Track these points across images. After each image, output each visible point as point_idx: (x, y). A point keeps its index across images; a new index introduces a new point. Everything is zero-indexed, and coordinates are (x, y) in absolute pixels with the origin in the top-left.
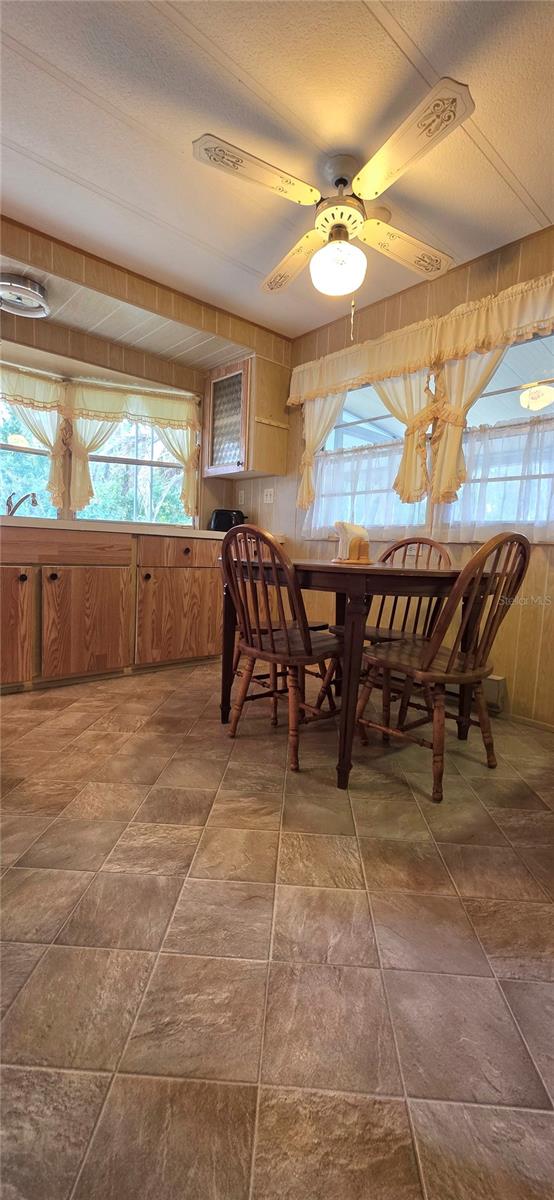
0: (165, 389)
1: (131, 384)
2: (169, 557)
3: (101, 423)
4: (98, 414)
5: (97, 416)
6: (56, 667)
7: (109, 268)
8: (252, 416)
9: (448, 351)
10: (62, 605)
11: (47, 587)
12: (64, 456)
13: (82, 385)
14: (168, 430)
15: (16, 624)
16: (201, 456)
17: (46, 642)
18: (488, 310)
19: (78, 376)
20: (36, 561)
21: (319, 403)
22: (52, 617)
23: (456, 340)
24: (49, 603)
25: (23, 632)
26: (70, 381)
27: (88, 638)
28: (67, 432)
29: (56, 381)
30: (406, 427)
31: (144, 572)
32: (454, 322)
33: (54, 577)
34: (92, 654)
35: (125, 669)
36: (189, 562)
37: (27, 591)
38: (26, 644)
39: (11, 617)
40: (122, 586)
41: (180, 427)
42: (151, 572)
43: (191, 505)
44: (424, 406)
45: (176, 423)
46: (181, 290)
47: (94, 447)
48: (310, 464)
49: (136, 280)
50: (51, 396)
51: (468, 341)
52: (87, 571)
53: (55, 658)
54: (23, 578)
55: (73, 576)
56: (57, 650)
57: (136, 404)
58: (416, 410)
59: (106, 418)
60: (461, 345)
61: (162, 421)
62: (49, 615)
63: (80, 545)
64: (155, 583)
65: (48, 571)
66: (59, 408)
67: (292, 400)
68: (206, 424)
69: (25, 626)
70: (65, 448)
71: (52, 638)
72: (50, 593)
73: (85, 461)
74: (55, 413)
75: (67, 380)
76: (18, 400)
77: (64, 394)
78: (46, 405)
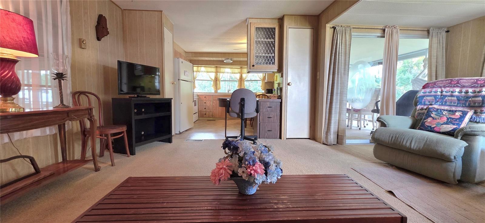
5: (246, 73)
12: (240, 81)
16: (264, 78)
28: (241, 77)
29: (239, 68)
47: (245, 79)
50: (238, 71)
73: (244, 81)
74: (239, 74)
75: (241, 68)
76: (233, 73)
77: (240, 70)
78: (237, 73)
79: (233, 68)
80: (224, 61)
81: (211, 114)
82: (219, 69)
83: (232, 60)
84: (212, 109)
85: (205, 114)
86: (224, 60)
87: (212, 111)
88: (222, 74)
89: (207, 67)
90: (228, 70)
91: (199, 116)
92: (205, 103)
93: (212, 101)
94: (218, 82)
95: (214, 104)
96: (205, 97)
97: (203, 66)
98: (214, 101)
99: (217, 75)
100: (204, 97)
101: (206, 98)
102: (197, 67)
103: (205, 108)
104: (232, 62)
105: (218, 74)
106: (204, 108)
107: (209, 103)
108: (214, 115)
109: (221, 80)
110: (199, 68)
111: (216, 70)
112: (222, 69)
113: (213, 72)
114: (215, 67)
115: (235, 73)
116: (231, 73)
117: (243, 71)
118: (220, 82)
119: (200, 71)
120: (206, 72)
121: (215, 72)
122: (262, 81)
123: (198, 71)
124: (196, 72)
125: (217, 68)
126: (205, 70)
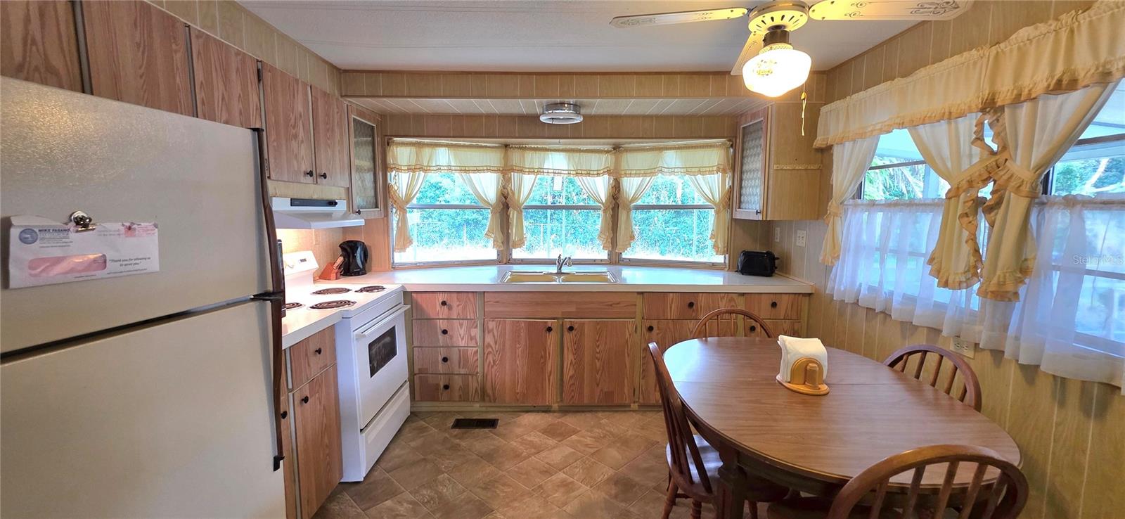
2: (673, 310)
3: (641, 178)
4: (638, 172)
5: (637, 175)
6: (573, 397)
7: (621, 76)
8: (772, 166)
9: (1005, 91)
10: (578, 349)
11: (566, 334)
12: (613, 209)
13: (627, 150)
14: (699, 177)
15: (545, 363)
16: (732, 198)
17: (566, 377)
18: (1072, 31)
19: (623, 147)
20: (560, 316)
21: (848, 145)
22: (570, 359)
23: (1017, 76)
24: (568, 348)
25: (549, 369)
26: (619, 148)
27: (598, 377)
28: (616, 192)
29: (608, 152)
30: (949, 187)
31: (648, 324)
32: (1015, 52)
33: (571, 329)
34: (602, 390)
35: (632, 405)
36: (694, 314)
37: (552, 339)
38: (551, 378)
39: (542, 357)
40: (628, 336)
41: (711, 172)
42: (654, 324)
43: (721, 244)
44: (976, 160)
45: (708, 169)
46: (687, 70)
47: (634, 199)
48: (836, 215)
49: (643, 77)
50: (603, 164)
51: (1038, 76)
52: (598, 323)
53: (573, 391)
54: (549, 329)
55: (586, 326)
56: (573, 384)
57: (671, 158)
58: (965, 165)
59: (645, 175)
60: (1026, 82)
61: (693, 170)
62: (569, 357)
63: (592, 303)
64: (658, 334)
65: (568, 323)
66: (609, 172)
67: (819, 142)
68: (735, 166)
69: (551, 364)
70: (614, 202)
71: (570, 375)
72: (569, 340)
73: (629, 211)
74: (606, 176)
75: (616, 148)
76: (578, 173)
77: (614, 160)
78: (599, 172)
79: (579, 151)
80: (543, 119)
81: (474, 384)
82: (515, 157)
83: (583, 111)
84: (479, 363)
85: (446, 387)
86: (538, 111)
87: (479, 370)
88: (533, 176)
89: (464, 146)
90: (557, 161)
91: (417, 397)
92: (445, 332)
93: (479, 323)
94: (513, 214)
95: (489, 339)
96: (444, 303)
97: (443, 141)
98: (492, 325)
99: (506, 180)
100: (438, 307)
101: (450, 308)
102: (413, 149)
103: (445, 360)
104: (579, 120)
105: (515, 176)
106: (440, 359)
107: (462, 332)
108: (489, 392)
109: (527, 204)
110: (427, 151)
111: (506, 158)
112: (529, 155)
113: (492, 168)
114: (497, 145)
115: (589, 174)
116: (572, 172)
117: (624, 166)
118: (520, 212)
119: (432, 168)
120: (458, 168)
121: (501, 169)
122: (717, 212)
123: (418, 167)
124: (409, 170)
125: (510, 152)
126: (453, 164)
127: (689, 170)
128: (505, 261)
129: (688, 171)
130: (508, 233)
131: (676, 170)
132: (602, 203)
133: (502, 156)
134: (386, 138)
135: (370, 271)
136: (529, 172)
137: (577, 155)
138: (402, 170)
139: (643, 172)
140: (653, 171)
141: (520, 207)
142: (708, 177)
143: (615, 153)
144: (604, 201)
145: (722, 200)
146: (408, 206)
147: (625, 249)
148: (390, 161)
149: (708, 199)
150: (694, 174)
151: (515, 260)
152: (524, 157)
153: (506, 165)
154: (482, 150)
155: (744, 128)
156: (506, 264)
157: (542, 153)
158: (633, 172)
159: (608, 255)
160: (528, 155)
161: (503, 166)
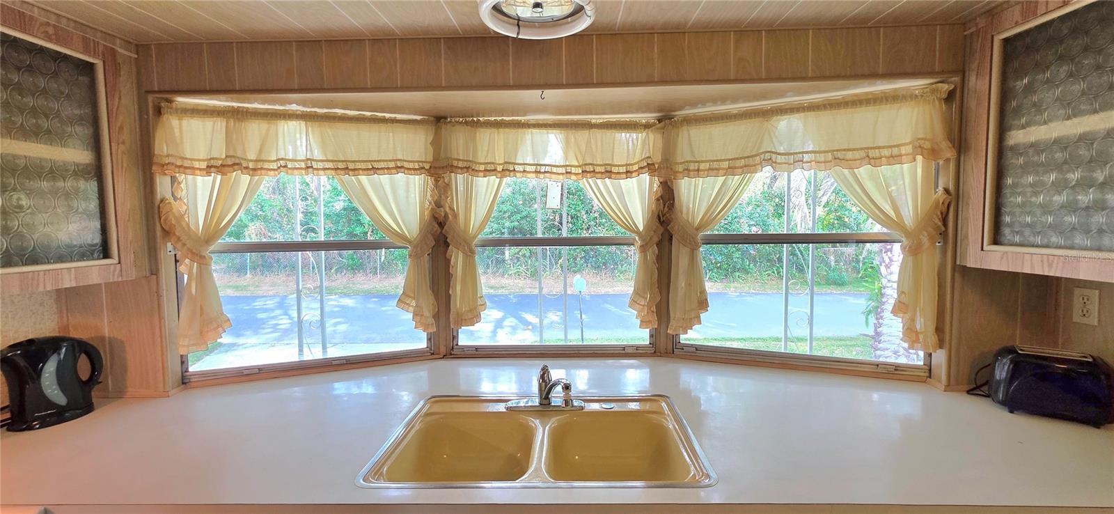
0: (856, 87)
1: (782, 96)
3: (721, 179)
4: (715, 165)
5: (713, 171)
12: (659, 244)
13: (688, 121)
14: (864, 171)
19: (681, 108)
26: (670, 118)
28: (666, 203)
29: (647, 126)
41: (895, 159)
43: (924, 322)
45: (886, 152)
47: (706, 223)
50: (638, 153)
57: (794, 132)
59: (731, 170)
61: (850, 155)
66: (650, 167)
68: (972, 141)
70: (661, 230)
73: (694, 249)
74: (646, 177)
75: (666, 118)
76: (588, 171)
77: (660, 144)
78: (630, 168)
79: (589, 126)
82: (459, 142)
88: (494, 180)
94: (457, 260)
99: (442, 189)
102: (220, 124)
105: (460, 179)
109: (481, 236)
110: (255, 129)
111: (436, 144)
113: (406, 165)
114: (418, 118)
115: (609, 173)
116: (574, 170)
117: (683, 153)
118: (470, 254)
119: (266, 166)
120: (328, 165)
121: (427, 166)
122: (913, 251)
123: (229, 162)
124: (209, 169)
125: (445, 131)
126: (317, 154)
127: (839, 155)
128: (443, 350)
129: (837, 157)
130: (448, 297)
131: (806, 157)
132: (637, 232)
133: (430, 138)
134: (150, 98)
135: (119, 394)
136: (487, 172)
137: (583, 135)
138: (193, 168)
139: (726, 164)
140: (751, 161)
141: (469, 246)
142: (885, 170)
143: (663, 128)
144: (641, 228)
145: (924, 222)
146: (212, 248)
147: (688, 326)
148: (161, 147)
149: (884, 219)
150: (851, 164)
151: (463, 347)
152: (474, 139)
153: (436, 157)
154: (383, 127)
155: (1006, 41)
156: (444, 357)
157: (511, 133)
158: (702, 166)
159: (651, 336)
160: (484, 136)
161: (430, 158)
